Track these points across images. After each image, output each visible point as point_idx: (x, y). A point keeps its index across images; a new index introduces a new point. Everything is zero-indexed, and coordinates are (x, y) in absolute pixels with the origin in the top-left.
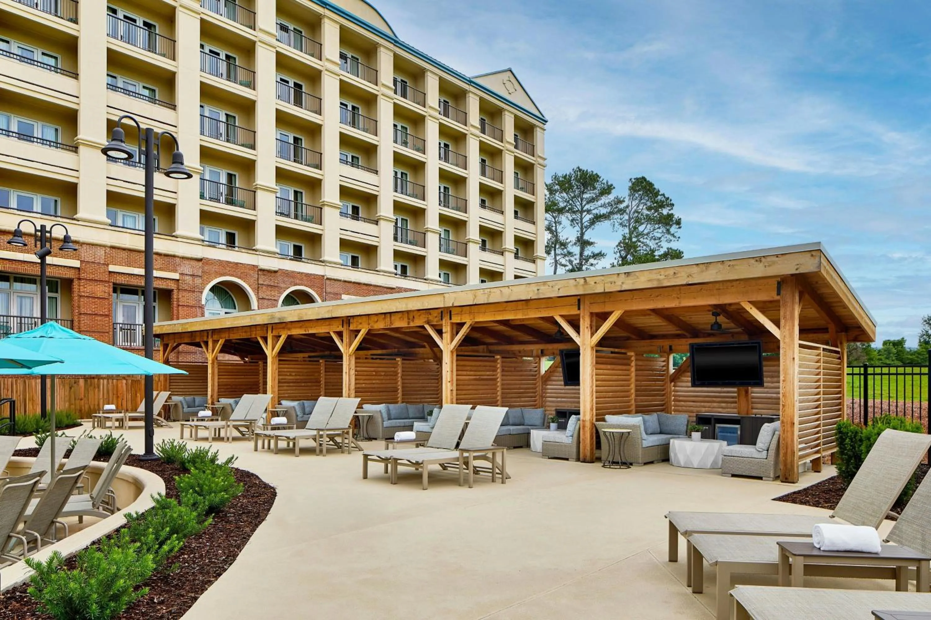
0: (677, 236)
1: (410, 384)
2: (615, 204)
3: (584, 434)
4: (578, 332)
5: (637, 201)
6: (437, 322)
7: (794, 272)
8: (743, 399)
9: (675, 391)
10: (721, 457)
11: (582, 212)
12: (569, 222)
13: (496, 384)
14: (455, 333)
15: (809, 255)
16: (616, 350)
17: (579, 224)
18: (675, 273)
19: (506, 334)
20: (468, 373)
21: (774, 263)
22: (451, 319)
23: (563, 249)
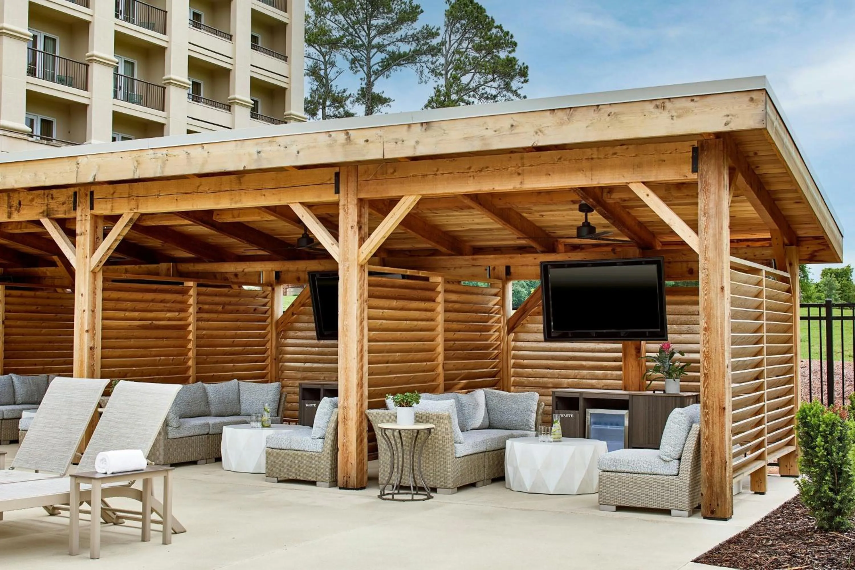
0: (522, 95)
1: (23, 335)
2: (424, 38)
3: (346, 434)
4: (335, 234)
5: (458, 36)
6: (65, 213)
7: (721, 128)
8: (632, 362)
9: (515, 349)
10: (597, 473)
11: (369, 47)
12: (348, 64)
13: (185, 337)
14: (100, 234)
15: (746, 98)
16: (409, 272)
17: (365, 68)
18: (512, 126)
19: (210, 240)
20: (128, 314)
21: (687, 111)
22: (92, 208)
23: (337, 108)
